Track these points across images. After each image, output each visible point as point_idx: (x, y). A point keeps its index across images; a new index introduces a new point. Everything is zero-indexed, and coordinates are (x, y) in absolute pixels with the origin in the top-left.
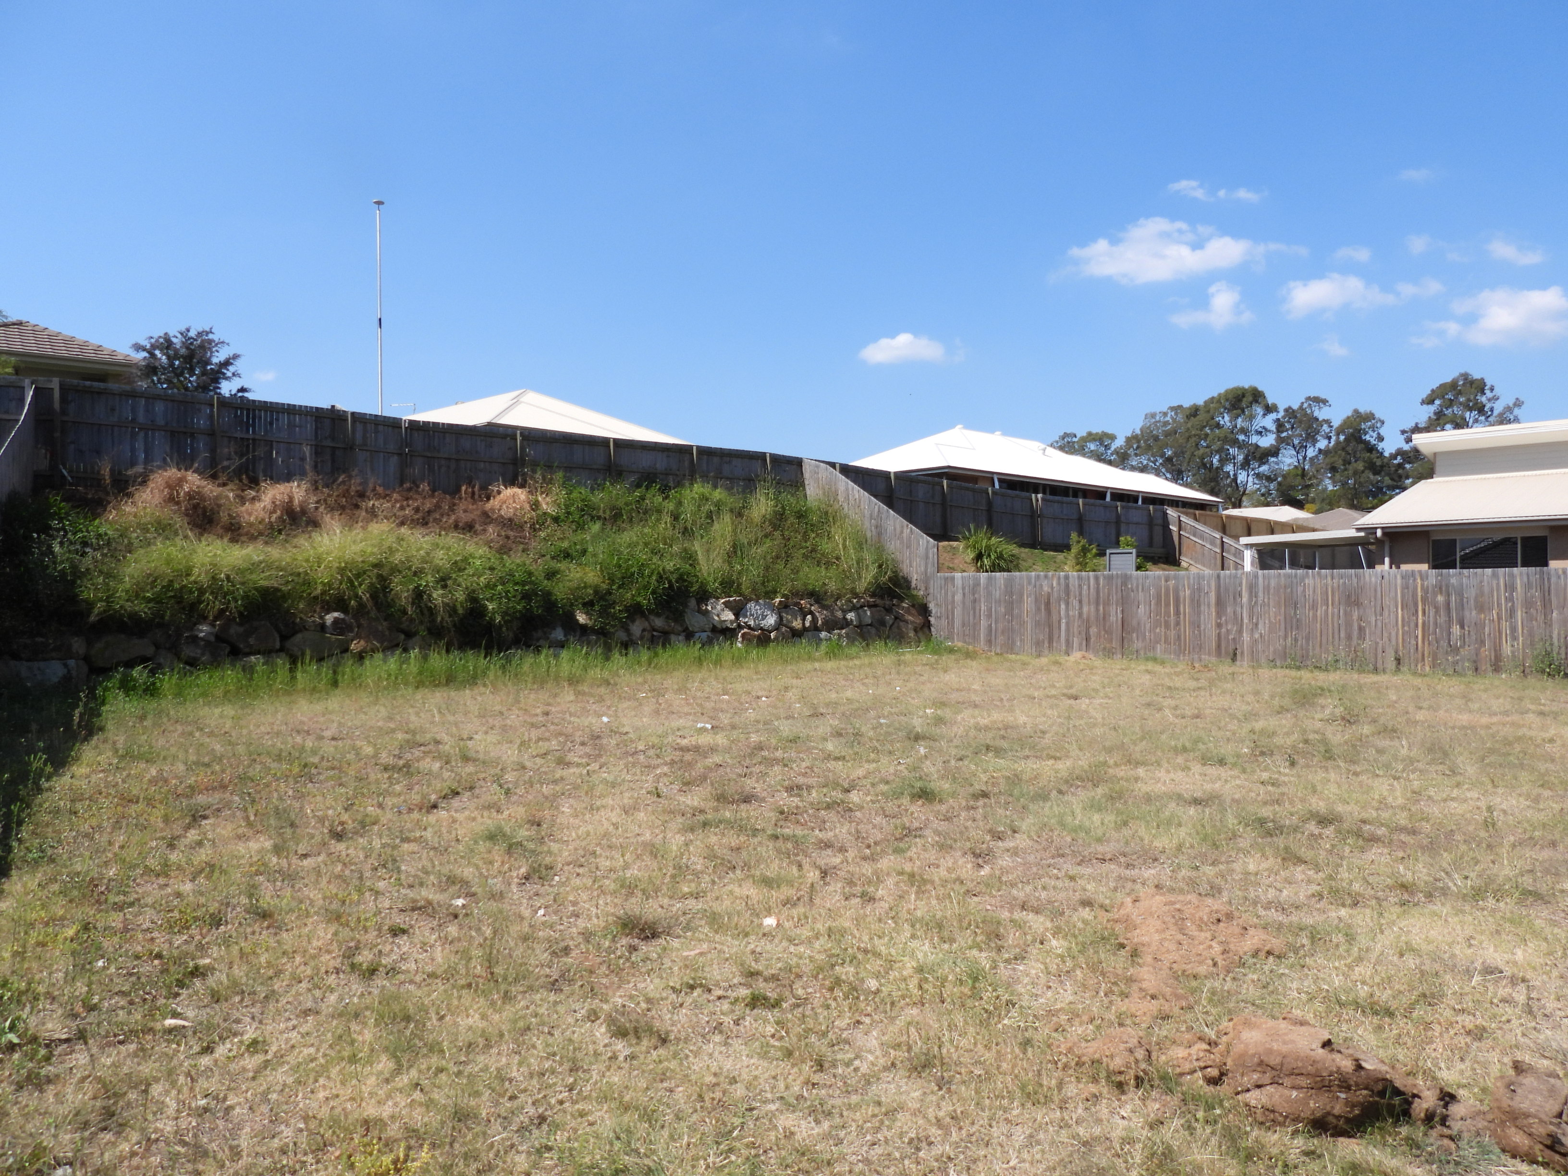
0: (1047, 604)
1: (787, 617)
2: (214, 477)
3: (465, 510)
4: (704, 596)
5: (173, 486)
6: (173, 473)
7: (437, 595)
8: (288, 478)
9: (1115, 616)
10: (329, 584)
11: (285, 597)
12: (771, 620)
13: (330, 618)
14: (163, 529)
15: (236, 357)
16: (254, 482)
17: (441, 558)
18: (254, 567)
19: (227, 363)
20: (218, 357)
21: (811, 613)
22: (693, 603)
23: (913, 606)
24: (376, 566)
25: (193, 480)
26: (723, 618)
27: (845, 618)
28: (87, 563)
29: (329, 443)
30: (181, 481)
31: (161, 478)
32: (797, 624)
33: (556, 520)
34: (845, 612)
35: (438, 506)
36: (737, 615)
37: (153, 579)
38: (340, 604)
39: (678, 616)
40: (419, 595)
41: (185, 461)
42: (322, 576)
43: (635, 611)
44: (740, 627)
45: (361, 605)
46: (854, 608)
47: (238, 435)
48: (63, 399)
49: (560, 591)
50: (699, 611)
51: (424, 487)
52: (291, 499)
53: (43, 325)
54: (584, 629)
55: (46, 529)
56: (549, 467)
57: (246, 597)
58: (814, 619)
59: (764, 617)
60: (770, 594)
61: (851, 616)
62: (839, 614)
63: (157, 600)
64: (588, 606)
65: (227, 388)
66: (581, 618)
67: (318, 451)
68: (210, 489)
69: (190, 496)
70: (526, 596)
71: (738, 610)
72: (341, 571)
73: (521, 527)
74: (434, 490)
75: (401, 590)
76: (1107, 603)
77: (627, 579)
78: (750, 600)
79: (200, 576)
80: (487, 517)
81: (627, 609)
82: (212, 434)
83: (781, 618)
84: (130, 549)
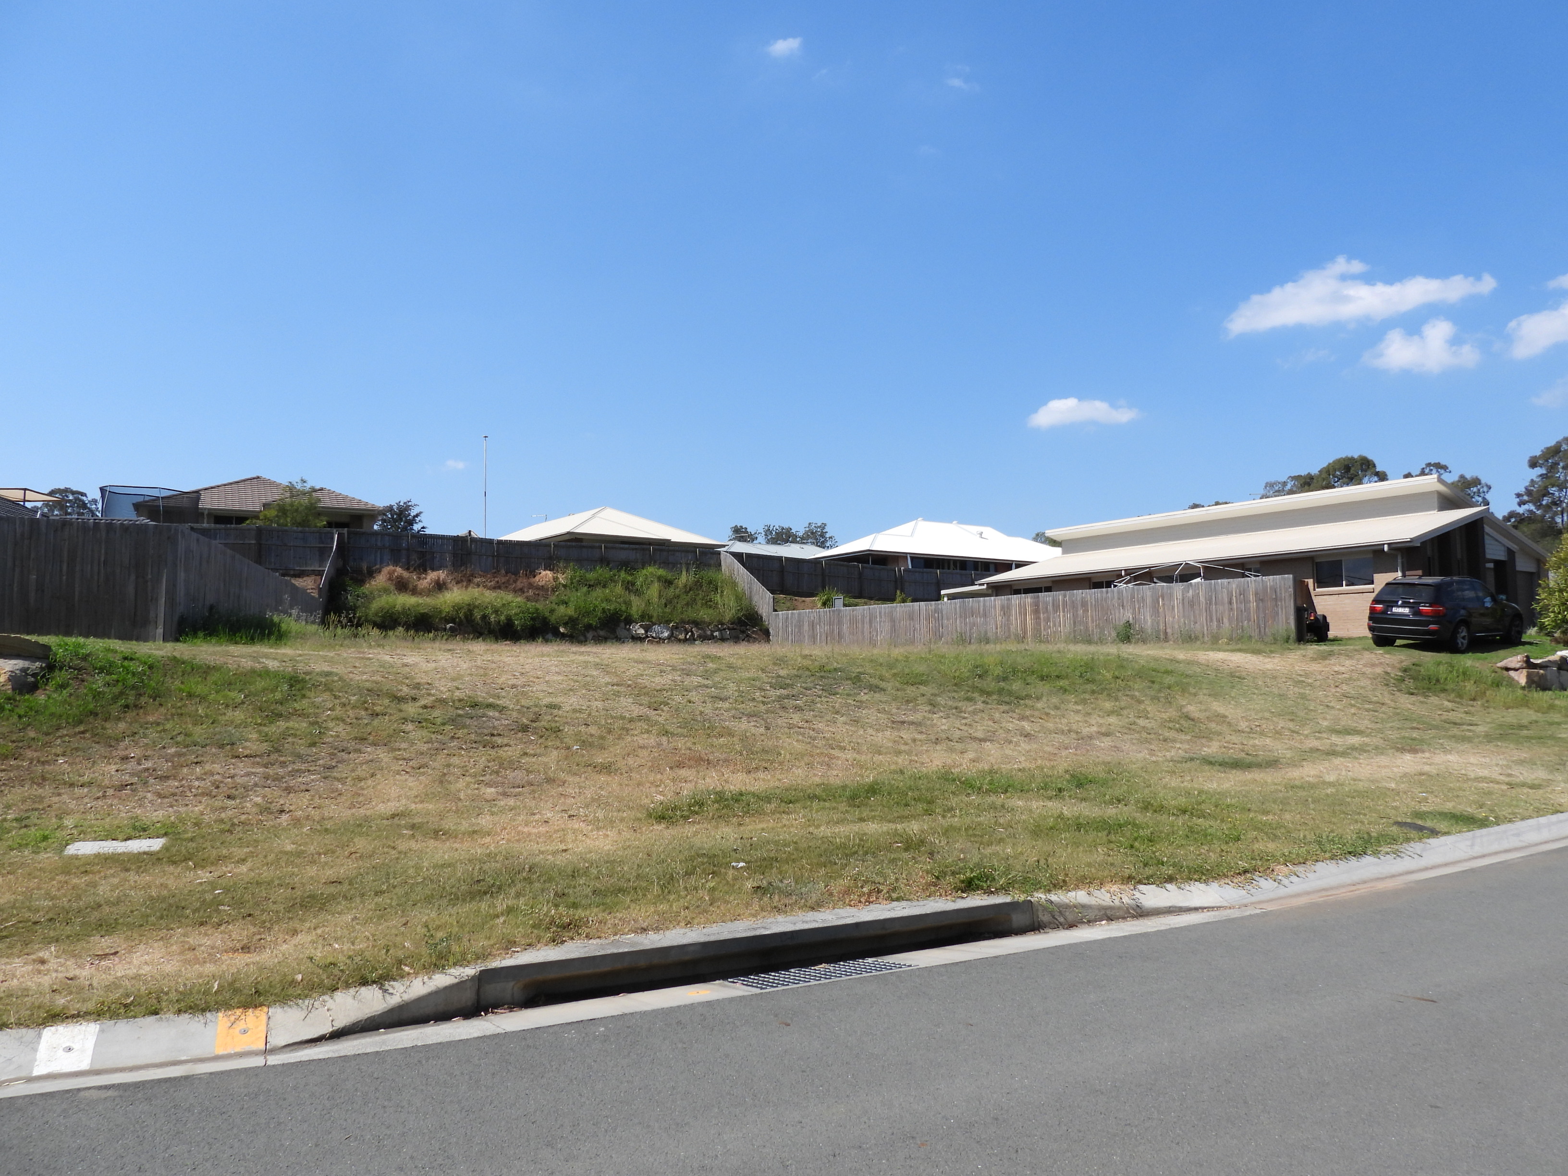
0: (812, 625)
1: (676, 633)
2: (408, 569)
3: (521, 583)
4: (629, 621)
5: (391, 573)
6: (391, 568)
7: (493, 618)
8: (438, 570)
9: (836, 632)
10: (448, 612)
11: (430, 617)
12: (666, 634)
13: (448, 626)
14: (386, 591)
15: (421, 513)
16: (425, 571)
17: (498, 603)
18: (419, 605)
19: (417, 515)
20: (413, 513)
21: (692, 632)
22: (622, 625)
23: (761, 630)
24: (469, 605)
25: (399, 570)
26: (638, 632)
27: (712, 635)
28: (359, 603)
29: (460, 552)
30: (394, 571)
31: (386, 570)
32: (682, 637)
33: (565, 586)
34: (712, 632)
35: (508, 581)
36: (646, 632)
37: (382, 609)
38: (453, 620)
39: (613, 631)
40: (484, 617)
41: (396, 563)
42: (447, 610)
43: (589, 627)
44: (647, 637)
45: (461, 621)
46: (719, 630)
47: (419, 550)
48: (348, 538)
49: (553, 619)
50: (625, 628)
51: (503, 572)
52: (439, 578)
53: (333, 490)
54: (563, 634)
55: (345, 590)
56: (567, 560)
57: (415, 616)
58: (693, 634)
59: (662, 633)
60: (668, 622)
61: (716, 634)
62: (709, 633)
63: (383, 617)
64: (565, 624)
65: (416, 527)
66: (562, 630)
67: (455, 555)
68: (406, 574)
69: (397, 577)
70: (532, 619)
71: (647, 629)
72: (453, 607)
73: (548, 590)
74: (507, 573)
75: (478, 615)
76: (833, 625)
77: (588, 613)
78: (655, 624)
79: (398, 608)
80: (531, 586)
81: (584, 626)
82: (408, 550)
83: (672, 634)
84: (374, 598)
